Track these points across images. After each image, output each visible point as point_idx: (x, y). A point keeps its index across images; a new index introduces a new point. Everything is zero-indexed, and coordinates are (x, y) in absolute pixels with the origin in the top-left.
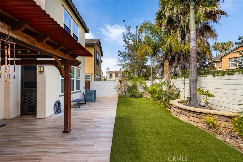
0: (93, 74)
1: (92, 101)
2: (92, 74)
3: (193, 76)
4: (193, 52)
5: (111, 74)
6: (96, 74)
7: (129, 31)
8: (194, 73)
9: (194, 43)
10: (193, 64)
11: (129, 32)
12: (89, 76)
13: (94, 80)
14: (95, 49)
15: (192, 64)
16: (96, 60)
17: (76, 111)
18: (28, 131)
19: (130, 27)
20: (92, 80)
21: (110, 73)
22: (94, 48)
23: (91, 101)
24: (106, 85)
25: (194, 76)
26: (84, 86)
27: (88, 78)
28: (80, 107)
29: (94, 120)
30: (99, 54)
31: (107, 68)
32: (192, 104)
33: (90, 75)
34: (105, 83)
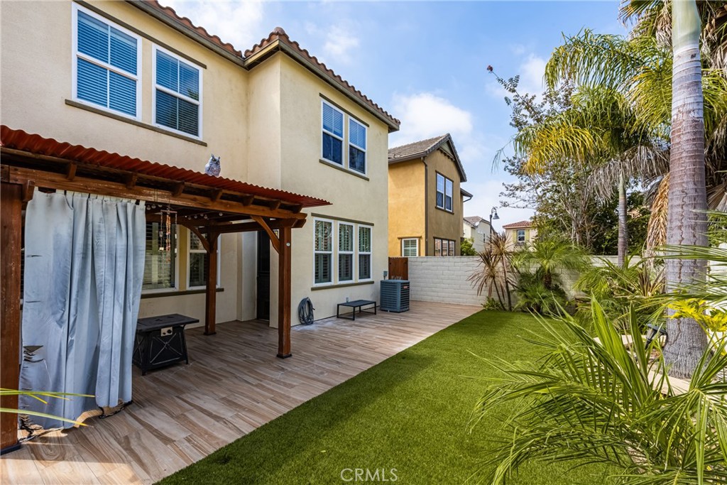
0: (424, 237)
1: (395, 310)
2: (420, 238)
3: (674, 238)
4: (679, 136)
5: (524, 233)
6: (435, 238)
7: (514, 91)
8: (680, 227)
9: (682, 96)
10: (677, 189)
11: (515, 94)
12: (414, 243)
13: (427, 255)
14: (428, 168)
15: (674, 190)
16: (432, 196)
17: (337, 327)
18: (244, 342)
19: (518, 77)
20: (420, 255)
21: (517, 230)
22: (426, 166)
23: (392, 310)
24: (449, 270)
25: (680, 238)
26: (387, 270)
27: (410, 248)
28: (354, 319)
29: (348, 349)
30: (445, 177)
31: (491, 216)
32: (671, 356)
33: (416, 241)
34: (446, 264)
